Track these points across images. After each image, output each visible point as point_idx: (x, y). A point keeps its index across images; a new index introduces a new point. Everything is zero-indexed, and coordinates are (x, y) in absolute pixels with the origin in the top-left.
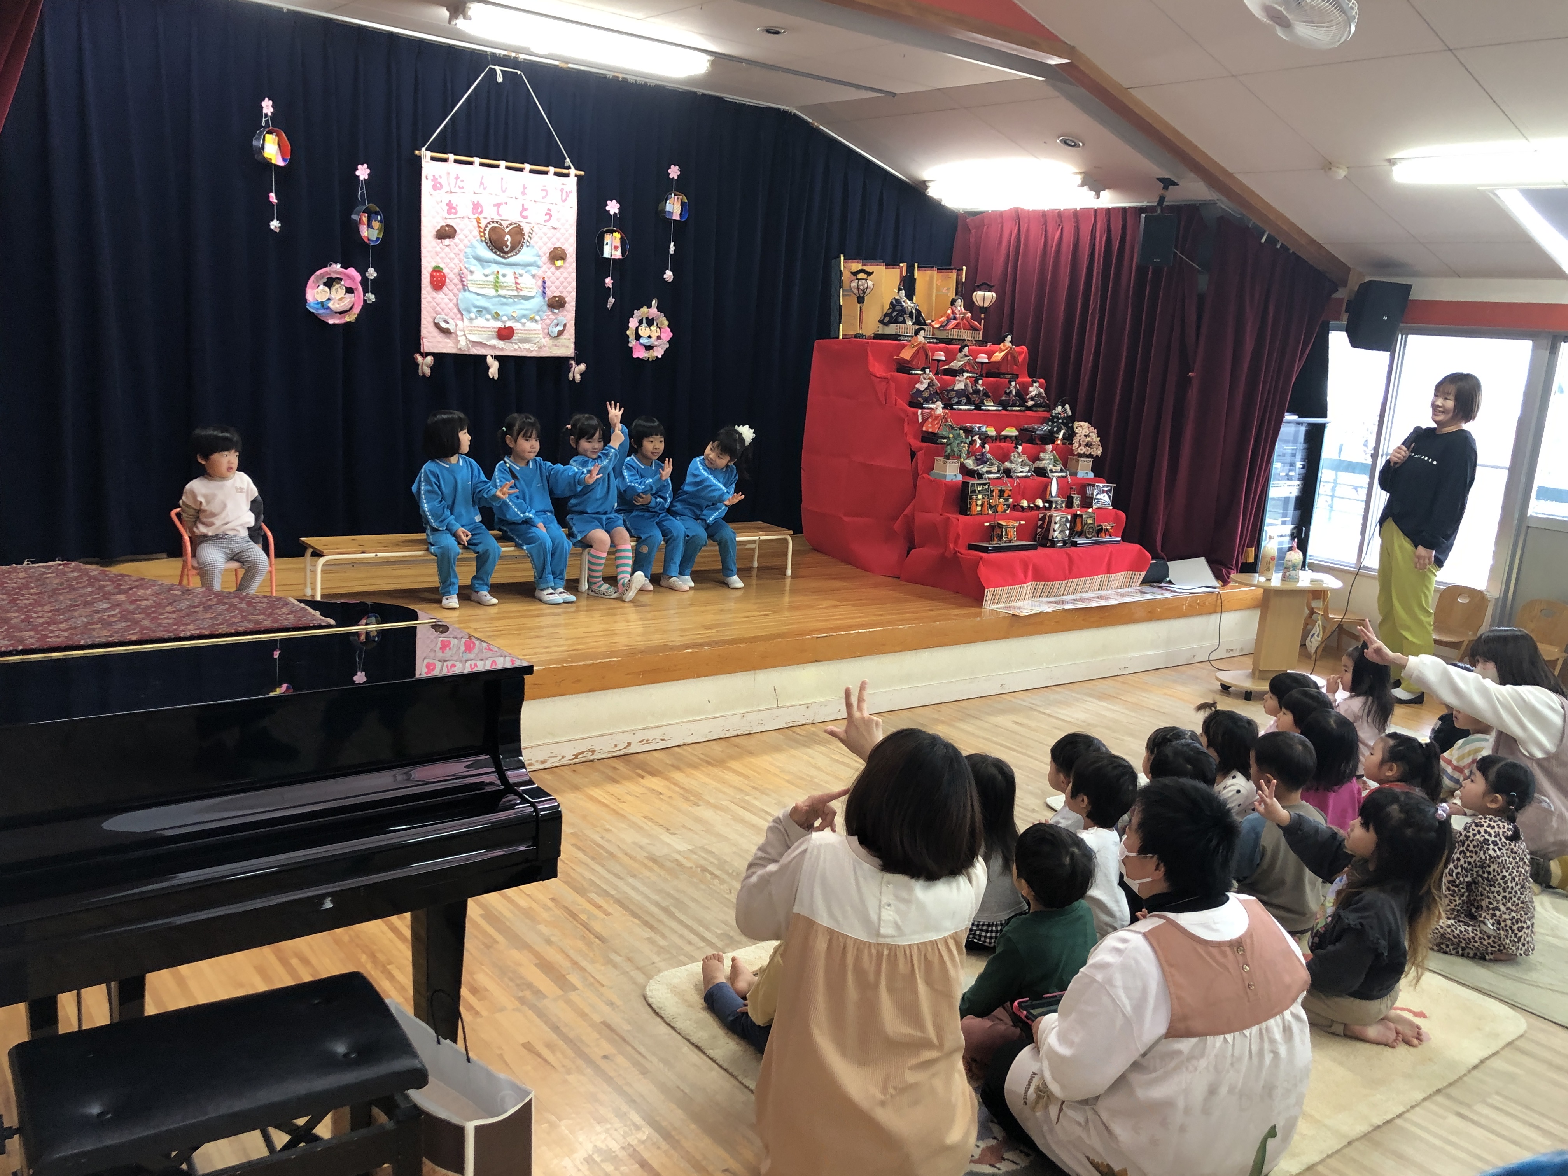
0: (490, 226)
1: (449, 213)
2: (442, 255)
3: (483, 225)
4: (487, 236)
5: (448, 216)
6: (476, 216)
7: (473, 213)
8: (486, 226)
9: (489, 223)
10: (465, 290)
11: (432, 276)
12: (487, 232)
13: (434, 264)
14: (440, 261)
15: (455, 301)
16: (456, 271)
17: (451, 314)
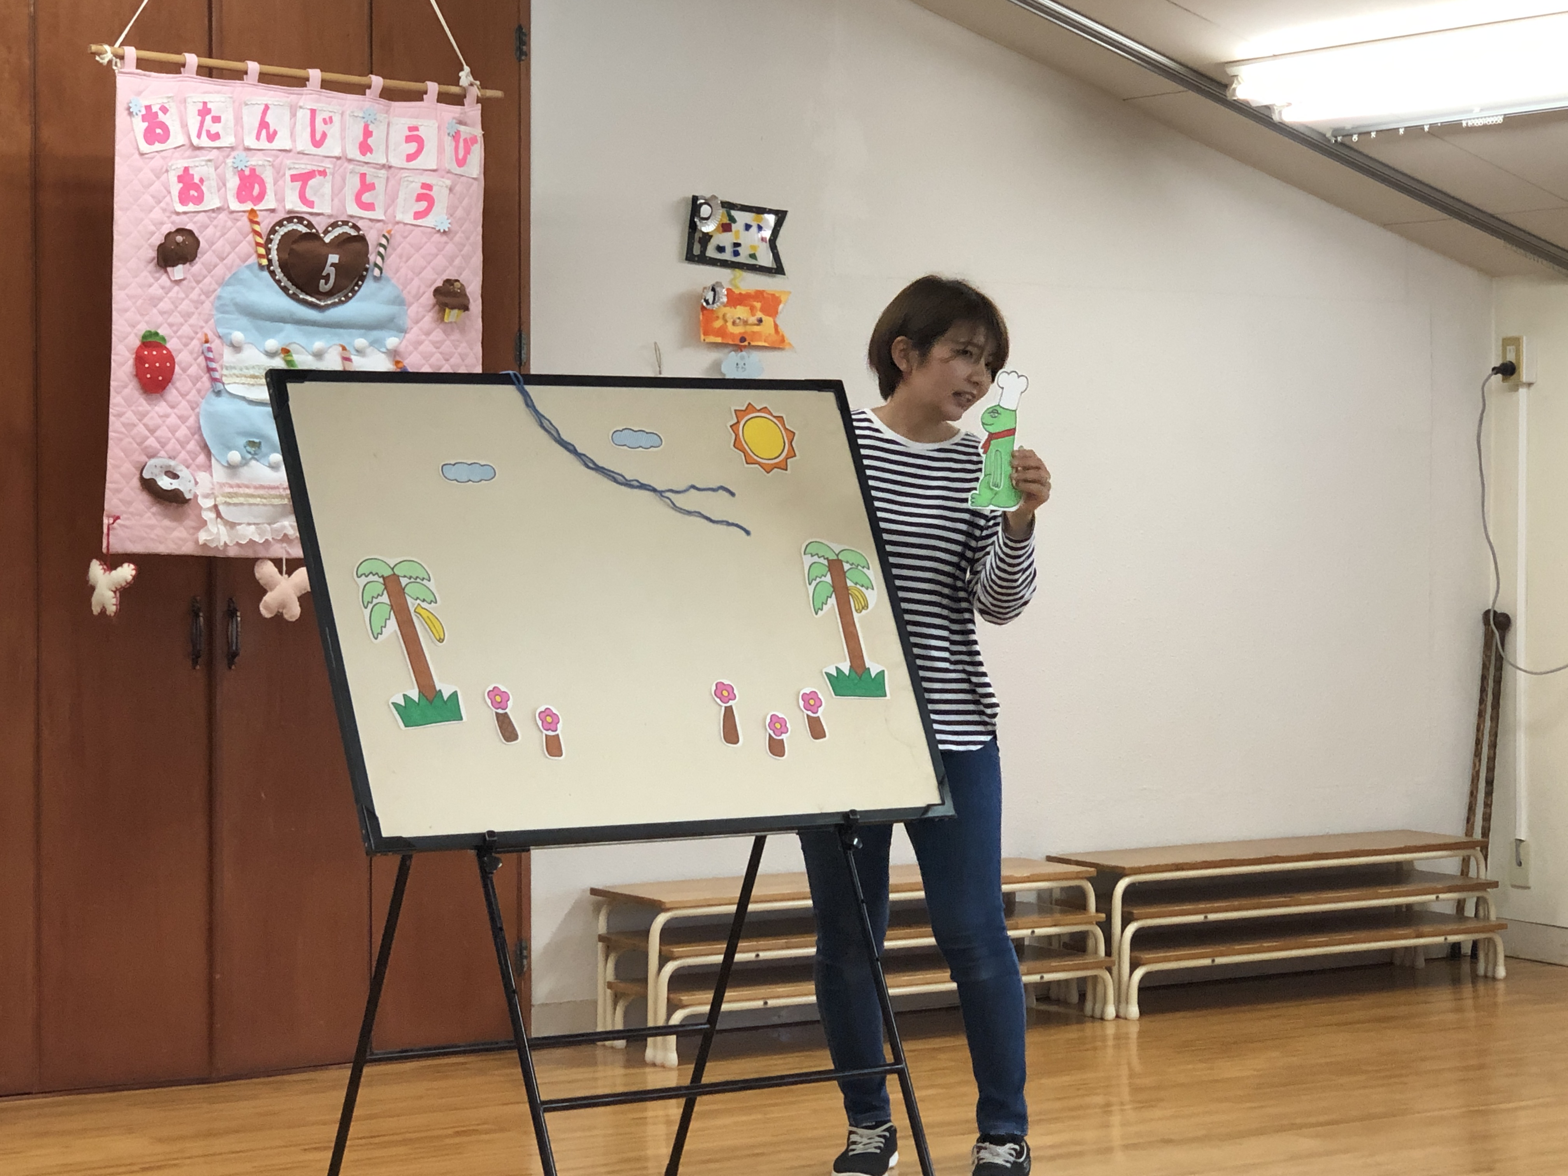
0: (282, 231)
1: (184, 199)
2: (165, 305)
3: (264, 228)
4: (274, 255)
5: (180, 208)
6: (248, 206)
7: (241, 199)
8: (273, 231)
9: (280, 224)
10: (218, 393)
11: (139, 360)
12: (274, 246)
13: (143, 328)
14: (160, 319)
15: (191, 421)
16: (196, 344)
17: (183, 455)
